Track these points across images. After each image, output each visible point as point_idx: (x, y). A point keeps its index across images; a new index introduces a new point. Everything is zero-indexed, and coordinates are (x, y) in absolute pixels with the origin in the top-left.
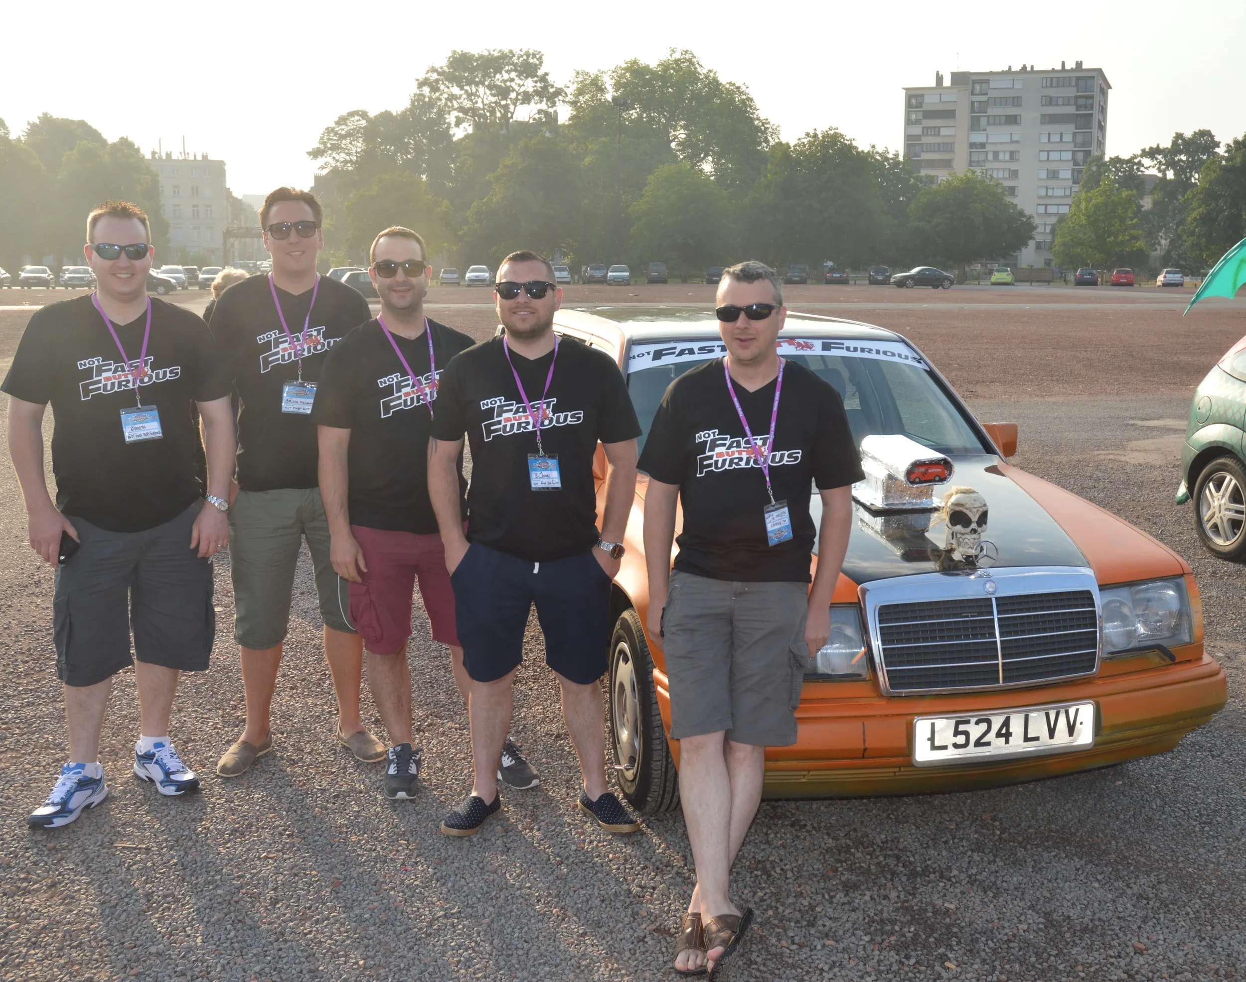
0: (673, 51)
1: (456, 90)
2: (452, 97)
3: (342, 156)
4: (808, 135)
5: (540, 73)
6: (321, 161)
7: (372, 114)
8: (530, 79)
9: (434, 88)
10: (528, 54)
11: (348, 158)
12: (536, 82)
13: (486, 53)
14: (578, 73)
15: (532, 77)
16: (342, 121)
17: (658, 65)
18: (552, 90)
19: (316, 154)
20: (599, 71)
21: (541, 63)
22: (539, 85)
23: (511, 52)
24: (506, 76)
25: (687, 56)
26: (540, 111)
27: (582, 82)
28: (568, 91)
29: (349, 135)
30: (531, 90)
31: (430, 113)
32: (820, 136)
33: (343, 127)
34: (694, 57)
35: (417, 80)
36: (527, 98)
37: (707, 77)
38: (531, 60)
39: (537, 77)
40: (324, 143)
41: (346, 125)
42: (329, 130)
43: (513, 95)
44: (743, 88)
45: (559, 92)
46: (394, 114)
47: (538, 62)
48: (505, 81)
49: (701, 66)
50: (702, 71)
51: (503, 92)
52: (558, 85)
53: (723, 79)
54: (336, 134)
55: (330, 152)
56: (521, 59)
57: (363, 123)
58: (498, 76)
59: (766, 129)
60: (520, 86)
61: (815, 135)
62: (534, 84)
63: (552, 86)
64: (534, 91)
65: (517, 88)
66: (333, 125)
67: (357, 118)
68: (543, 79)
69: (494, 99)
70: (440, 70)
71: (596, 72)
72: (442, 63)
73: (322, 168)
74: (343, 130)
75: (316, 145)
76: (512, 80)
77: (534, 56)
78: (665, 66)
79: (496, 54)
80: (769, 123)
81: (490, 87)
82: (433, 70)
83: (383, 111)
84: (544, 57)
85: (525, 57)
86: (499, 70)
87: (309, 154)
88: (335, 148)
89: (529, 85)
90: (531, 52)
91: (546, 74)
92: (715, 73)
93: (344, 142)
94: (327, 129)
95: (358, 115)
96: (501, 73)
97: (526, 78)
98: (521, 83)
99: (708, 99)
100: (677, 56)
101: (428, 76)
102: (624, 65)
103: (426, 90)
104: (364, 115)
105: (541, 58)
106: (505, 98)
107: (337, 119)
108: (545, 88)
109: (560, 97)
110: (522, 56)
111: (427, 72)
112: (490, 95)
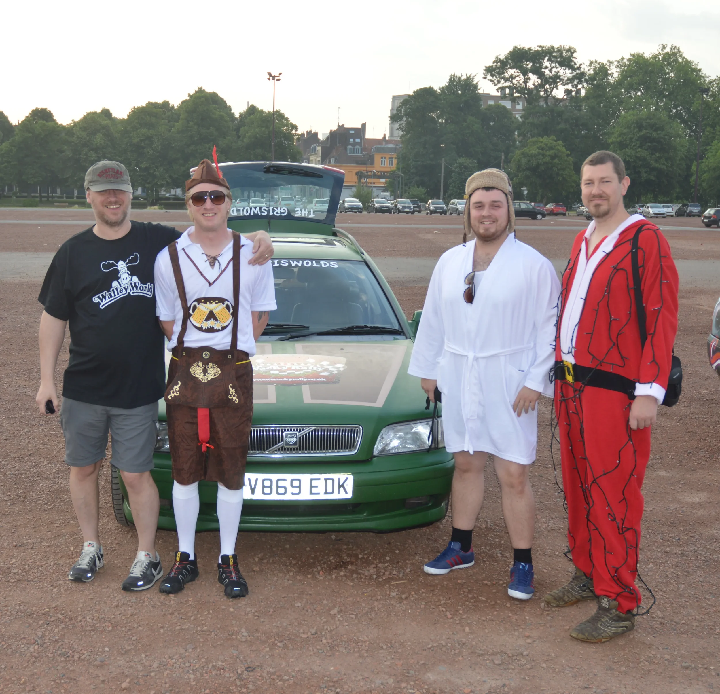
0: (664, 47)
10: (565, 49)
12: (572, 70)
13: (532, 48)
14: (591, 63)
15: (570, 67)
20: (608, 61)
21: (573, 56)
23: (553, 47)
25: (675, 51)
27: (594, 69)
30: (567, 75)
34: (680, 52)
39: (573, 66)
47: (571, 55)
56: (559, 53)
64: (573, 76)
69: (540, 81)
71: (605, 62)
72: (505, 55)
77: (569, 50)
82: (497, 60)
85: (562, 51)
97: (563, 66)
100: (668, 50)
101: (494, 64)
105: (575, 51)
110: (560, 51)
111: (494, 62)
112: (538, 78)
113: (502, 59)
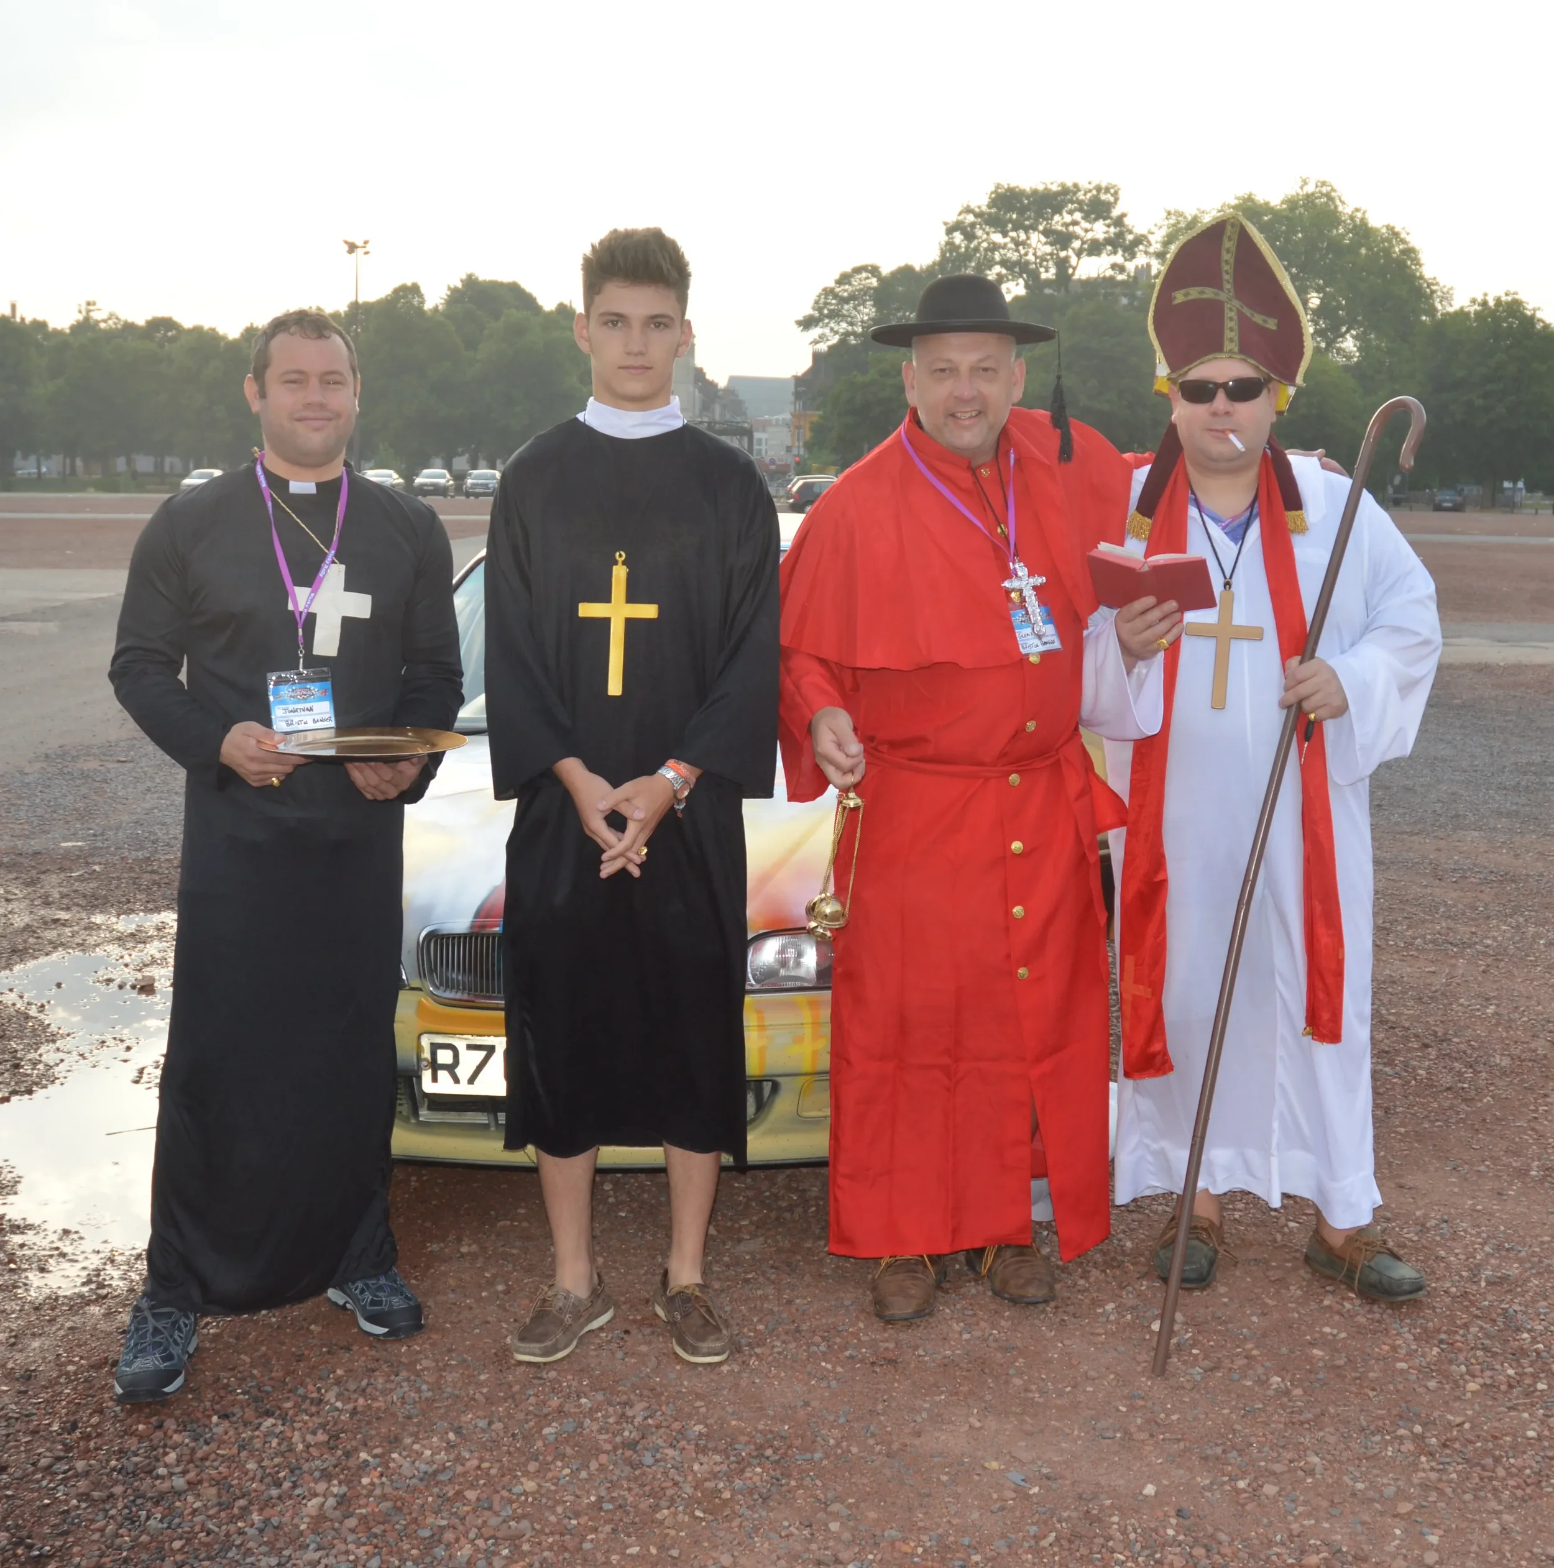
0: (1305, 182)
1: (997, 238)
2: (994, 247)
3: (844, 326)
4: (1474, 301)
5: (1115, 213)
6: (815, 332)
7: (886, 270)
8: (1101, 222)
9: (969, 236)
10: (1099, 189)
11: (850, 328)
12: (1108, 226)
13: (1041, 188)
14: (1169, 213)
15: (1105, 219)
16: (844, 279)
17: (1283, 202)
18: (1130, 237)
19: (807, 323)
20: (1199, 210)
21: (1116, 199)
22: (1112, 230)
23: (1076, 185)
24: (1068, 218)
25: (1324, 190)
26: (1114, 266)
27: (1174, 225)
28: (1151, 238)
29: (852, 297)
30: (1101, 236)
31: (966, 267)
32: (1491, 303)
33: (847, 287)
34: (1333, 190)
35: (945, 224)
36: (1095, 248)
37: (1352, 218)
38: (1103, 197)
39: (1111, 218)
40: (820, 310)
41: (850, 284)
42: (828, 292)
43: (1076, 244)
44: (1403, 235)
45: (1139, 240)
46: (918, 268)
47: (1112, 199)
48: (1066, 225)
49: (1343, 203)
50: (1346, 210)
51: (1062, 239)
52: (1139, 229)
53: (1376, 221)
54: (836, 296)
55: (826, 321)
56: (1089, 195)
57: (874, 282)
58: (1057, 218)
59: (1433, 292)
60: (1086, 231)
61: (1485, 303)
62: (1106, 229)
63: (1131, 232)
64: (1106, 238)
65: (1082, 233)
66: (832, 284)
67: (864, 275)
68: (1119, 222)
69: (1048, 249)
70: (977, 210)
71: (1194, 212)
72: (981, 201)
73: (816, 342)
74: (844, 291)
75: (808, 310)
76: (1075, 223)
77: (1107, 190)
78: (1292, 203)
79: (1055, 188)
80: (1437, 284)
81: (1046, 233)
82: (968, 210)
83: (902, 264)
84: (1120, 193)
85: (1094, 192)
86: (1058, 210)
87: (799, 323)
88: (834, 315)
89: (1100, 230)
90: (1103, 185)
91: (1124, 215)
92: (1364, 213)
93: (846, 307)
94: (825, 290)
95: (870, 272)
96: (1061, 214)
97: (1096, 220)
98: (1087, 225)
99: (1353, 248)
100: (1310, 189)
101: (961, 218)
102: (1234, 202)
103: (958, 237)
104: (874, 271)
105: (1116, 193)
106: (1065, 247)
107: (837, 277)
108: (1120, 235)
109: (1141, 247)
110: (1090, 191)
111: (960, 214)
112: (1046, 243)
113: (972, 207)
